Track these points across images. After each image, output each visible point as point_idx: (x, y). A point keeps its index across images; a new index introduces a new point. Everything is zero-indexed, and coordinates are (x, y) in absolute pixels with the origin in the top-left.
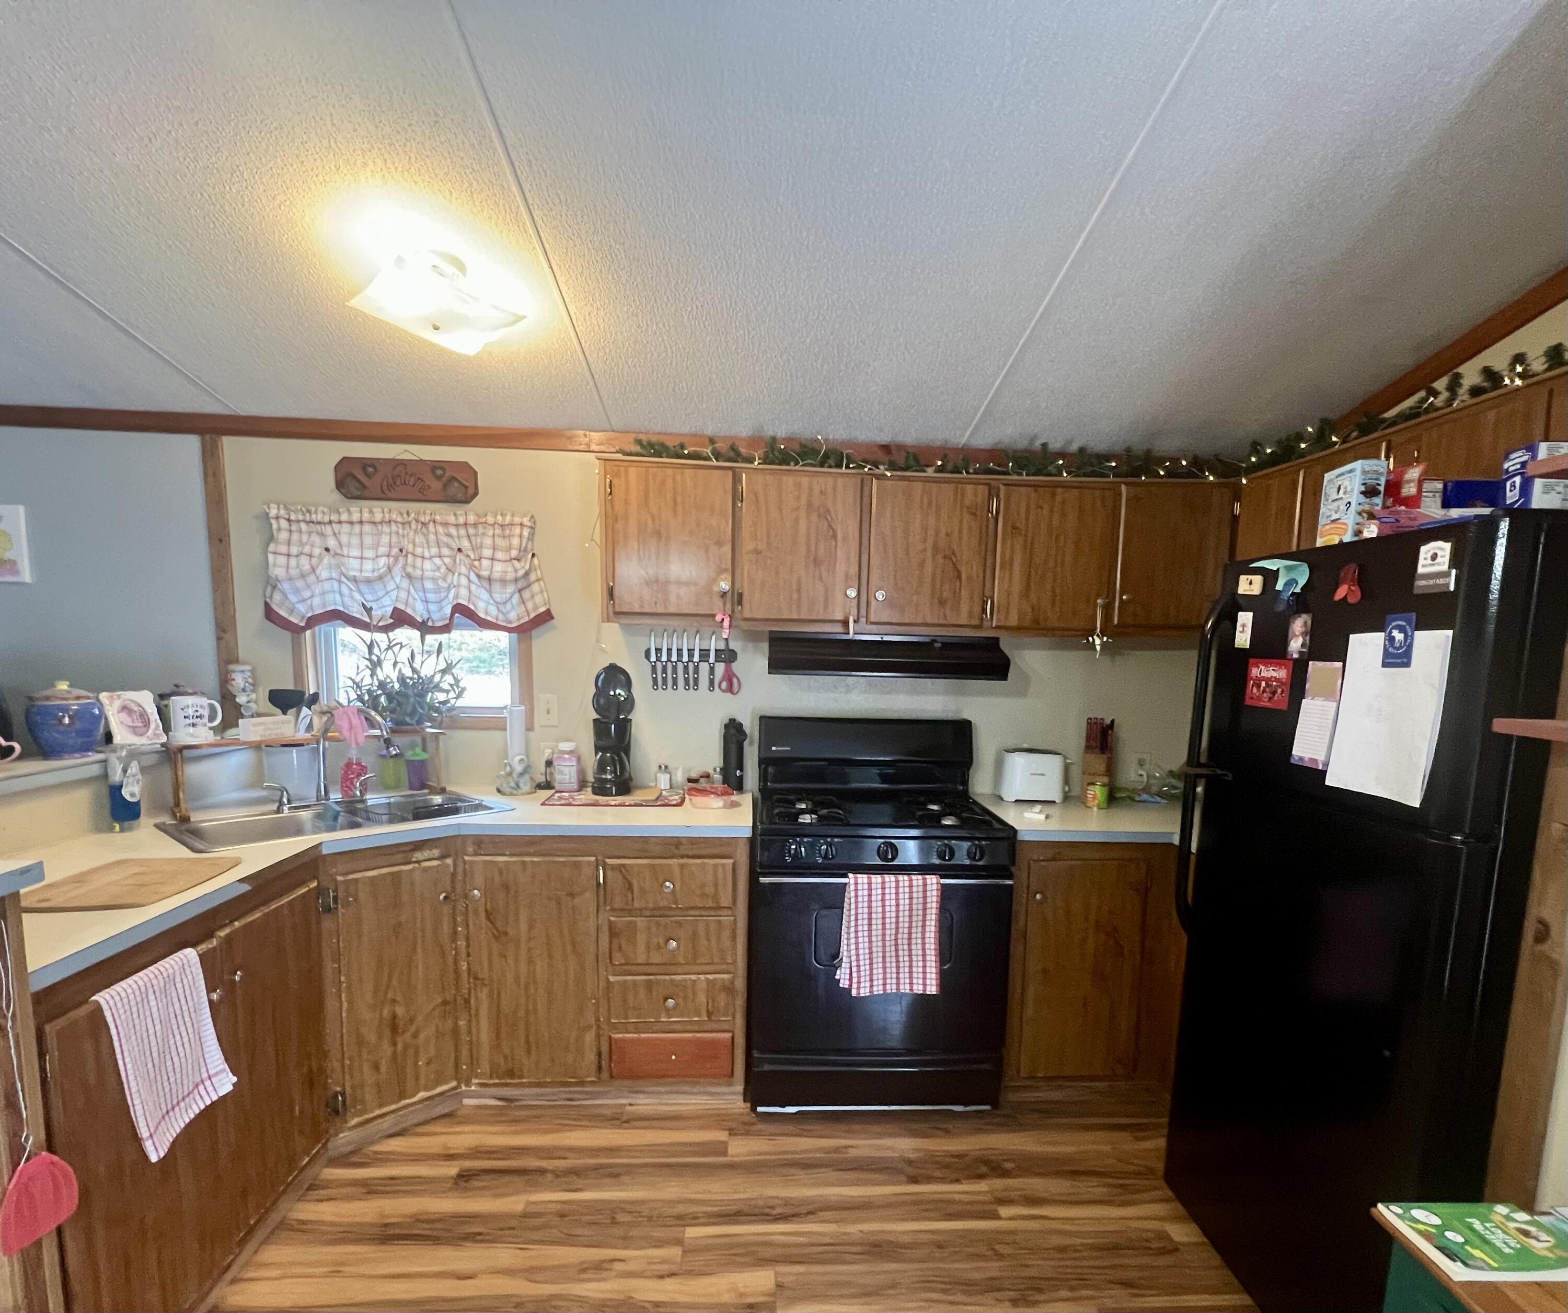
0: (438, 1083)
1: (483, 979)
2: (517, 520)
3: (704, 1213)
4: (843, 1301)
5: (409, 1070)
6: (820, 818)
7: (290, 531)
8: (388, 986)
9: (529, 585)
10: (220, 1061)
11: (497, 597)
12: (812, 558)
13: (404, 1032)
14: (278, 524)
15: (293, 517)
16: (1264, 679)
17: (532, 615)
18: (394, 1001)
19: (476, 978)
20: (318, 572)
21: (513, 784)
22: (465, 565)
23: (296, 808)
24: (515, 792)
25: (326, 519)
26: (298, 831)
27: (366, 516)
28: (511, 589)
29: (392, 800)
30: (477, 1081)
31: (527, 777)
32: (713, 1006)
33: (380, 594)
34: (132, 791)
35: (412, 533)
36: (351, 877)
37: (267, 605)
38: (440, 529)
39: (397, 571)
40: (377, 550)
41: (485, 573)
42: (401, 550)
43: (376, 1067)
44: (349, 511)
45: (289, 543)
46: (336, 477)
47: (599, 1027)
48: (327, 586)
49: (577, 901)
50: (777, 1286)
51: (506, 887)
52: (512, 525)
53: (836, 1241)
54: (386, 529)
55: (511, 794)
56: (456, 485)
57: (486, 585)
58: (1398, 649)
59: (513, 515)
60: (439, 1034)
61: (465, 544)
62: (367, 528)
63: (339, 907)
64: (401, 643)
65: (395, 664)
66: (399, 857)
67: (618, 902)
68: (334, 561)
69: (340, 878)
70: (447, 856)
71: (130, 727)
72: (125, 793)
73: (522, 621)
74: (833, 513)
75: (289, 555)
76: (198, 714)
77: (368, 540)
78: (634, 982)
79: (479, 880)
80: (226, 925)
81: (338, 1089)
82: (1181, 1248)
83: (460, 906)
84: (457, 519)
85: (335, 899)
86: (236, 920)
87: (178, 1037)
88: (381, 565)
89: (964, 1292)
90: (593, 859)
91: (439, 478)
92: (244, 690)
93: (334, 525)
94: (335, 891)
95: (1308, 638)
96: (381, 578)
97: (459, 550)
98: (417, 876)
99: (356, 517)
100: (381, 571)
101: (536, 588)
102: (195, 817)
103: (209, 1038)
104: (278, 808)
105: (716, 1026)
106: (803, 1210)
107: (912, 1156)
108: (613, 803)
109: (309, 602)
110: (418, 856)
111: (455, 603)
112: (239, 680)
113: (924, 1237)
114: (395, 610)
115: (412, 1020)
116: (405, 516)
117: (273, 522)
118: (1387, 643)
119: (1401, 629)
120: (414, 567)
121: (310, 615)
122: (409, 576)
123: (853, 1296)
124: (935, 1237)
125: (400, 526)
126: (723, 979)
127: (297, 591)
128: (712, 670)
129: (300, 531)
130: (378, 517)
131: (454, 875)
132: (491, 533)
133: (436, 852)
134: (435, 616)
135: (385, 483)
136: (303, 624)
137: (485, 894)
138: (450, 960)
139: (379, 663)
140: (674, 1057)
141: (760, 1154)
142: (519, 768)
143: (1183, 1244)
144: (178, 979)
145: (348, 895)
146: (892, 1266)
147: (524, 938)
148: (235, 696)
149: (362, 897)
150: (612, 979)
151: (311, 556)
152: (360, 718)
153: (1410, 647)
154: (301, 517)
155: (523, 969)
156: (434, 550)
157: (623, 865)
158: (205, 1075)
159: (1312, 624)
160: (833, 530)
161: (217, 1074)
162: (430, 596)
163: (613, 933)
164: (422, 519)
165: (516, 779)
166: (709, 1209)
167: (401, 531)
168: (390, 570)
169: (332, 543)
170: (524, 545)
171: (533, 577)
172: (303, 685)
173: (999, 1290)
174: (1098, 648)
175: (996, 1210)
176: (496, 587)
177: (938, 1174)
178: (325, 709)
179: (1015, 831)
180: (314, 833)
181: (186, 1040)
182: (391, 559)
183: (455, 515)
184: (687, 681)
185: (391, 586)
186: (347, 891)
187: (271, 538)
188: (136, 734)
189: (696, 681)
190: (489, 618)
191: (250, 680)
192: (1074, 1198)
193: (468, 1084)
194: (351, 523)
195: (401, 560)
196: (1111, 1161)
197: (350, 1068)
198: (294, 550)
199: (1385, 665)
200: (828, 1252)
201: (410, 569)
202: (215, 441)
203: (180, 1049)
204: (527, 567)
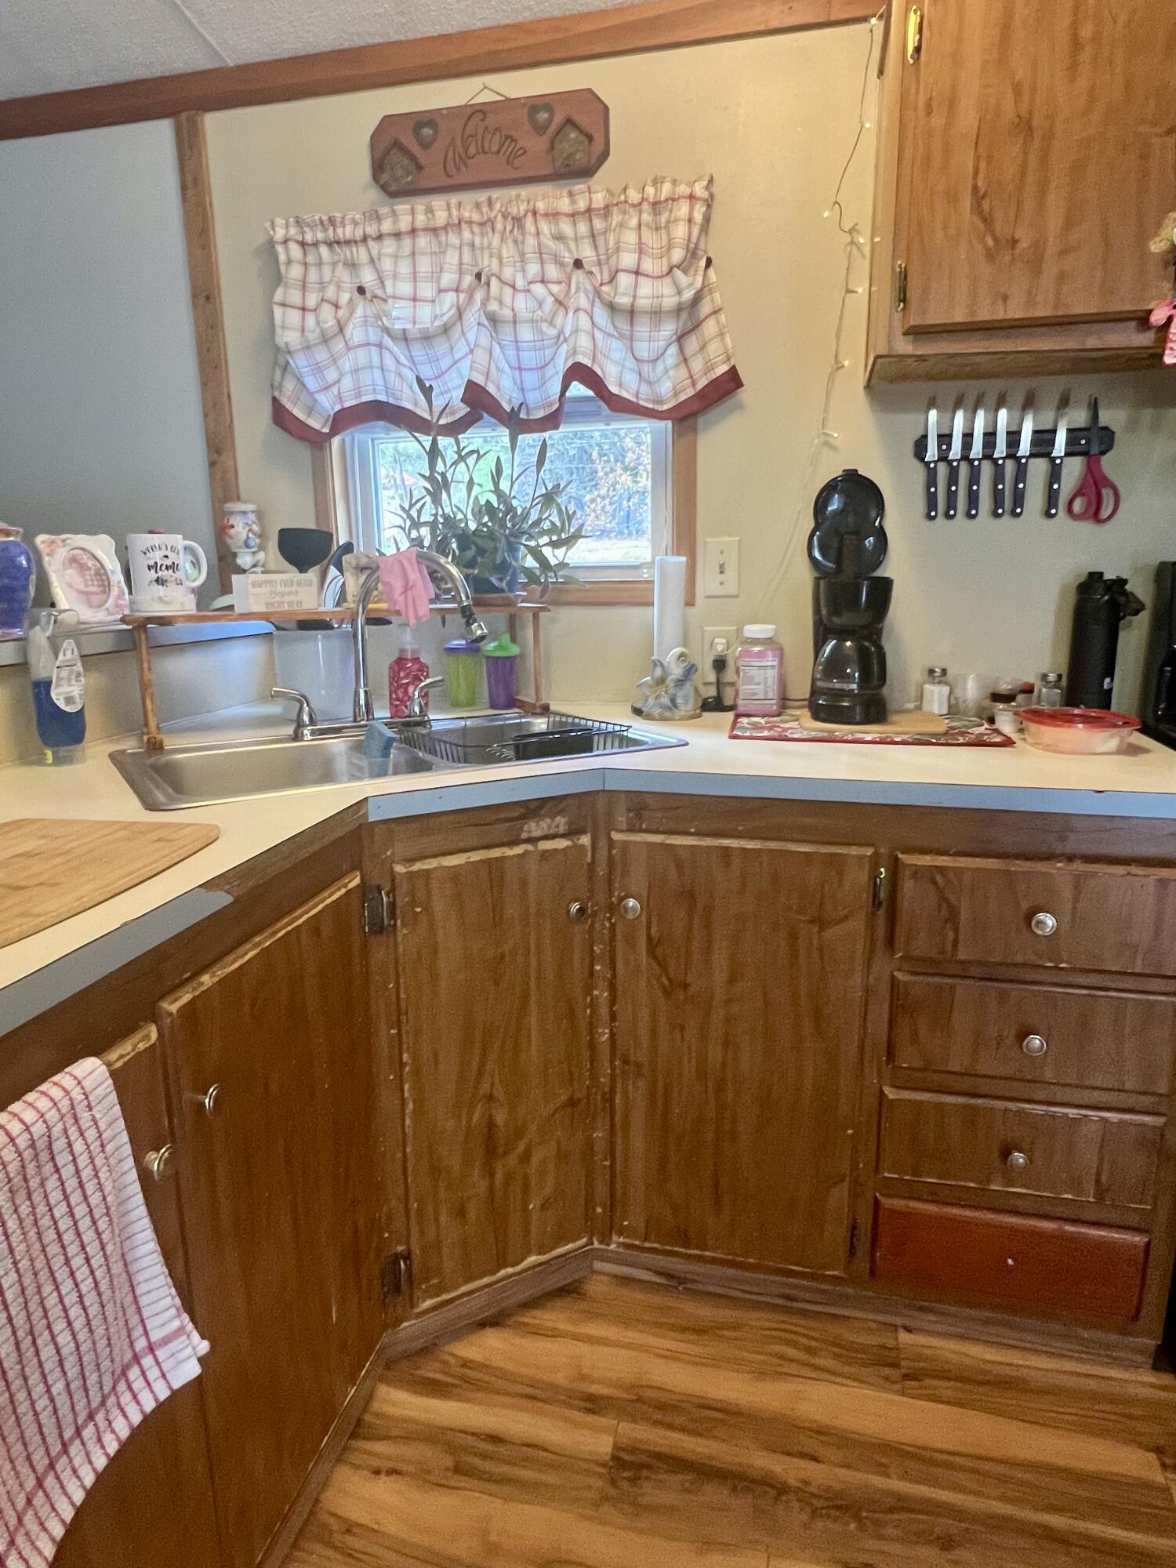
0: (559, 1241)
1: (639, 1066)
2: (683, 189)
5: (515, 1220)
7: (305, 264)
8: (480, 1073)
9: (697, 326)
10: (173, 1311)
11: (643, 349)
13: (506, 1154)
14: (287, 251)
15: (309, 238)
17: (702, 383)
18: (490, 1098)
19: (626, 1062)
20: (348, 331)
21: (665, 700)
22: (586, 292)
23: (323, 732)
24: (668, 714)
25: (359, 234)
26: (327, 775)
27: (421, 219)
28: (668, 329)
29: (469, 723)
30: (621, 1240)
31: (688, 687)
32: (1111, 1178)
33: (445, 364)
34: (68, 693)
35: (496, 241)
36: (418, 866)
37: (275, 400)
38: (544, 227)
39: (472, 316)
40: (438, 280)
41: (624, 301)
42: (478, 276)
43: (461, 1213)
44: (394, 214)
45: (304, 286)
46: (373, 156)
47: (856, 1182)
48: (362, 356)
49: (831, 933)
51: (689, 896)
52: (674, 200)
54: (453, 239)
55: (663, 719)
56: (573, 135)
57: (624, 326)
59: (674, 182)
60: (562, 1157)
61: (587, 253)
62: (423, 241)
63: (399, 922)
64: (478, 452)
65: (471, 484)
66: (499, 831)
67: (922, 946)
68: (370, 311)
69: (399, 869)
70: (582, 831)
71: (82, 592)
72: (58, 696)
73: (683, 397)
75: (303, 309)
76: (169, 562)
77: (424, 265)
78: (939, 1106)
79: (638, 879)
80: (184, 983)
81: (400, 1248)
83: (602, 926)
84: (573, 202)
85: (392, 906)
86: (205, 968)
87: (67, 1287)
88: (446, 308)
90: (869, 851)
91: (540, 129)
92: (247, 545)
93: (371, 243)
94: (392, 891)
96: (446, 330)
97: (578, 264)
98: (533, 867)
99: (404, 225)
100: (445, 318)
101: (710, 327)
102: (170, 743)
103: (144, 1263)
104: (296, 731)
105: (1113, 1216)
108: (868, 738)
109: (335, 390)
110: (534, 828)
111: (570, 363)
112: (240, 529)
114: (471, 386)
115: (520, 1133)
116: (485, 209)
117: (280, 249)
120: (501, 303)
121: (338, 408)
122: (493, 319)
125: (476, 229)
126: (1143, 1125)
127: (318, 370)
128: (1055, 473)
129: (320, 264)
130: (441, 218)
131: (592, 866)
132: (634, 222)
133: (561, 823)
134: (533, 398)
135: (450, 154)
136: (326, 430)
137: (646, 905)
138: (583, 1023)
139: (446, 484)
140: (1010, 1261)
142: (677, 671)
144: (59, 1145)
145: (413, 904)
147: (718, 997)
148: (235, 555)
149: (439, 905)
150: (891, 1093)
151: (337, 306)
152: (420, 571)
154: (320, 236)
155: (715, 1054)
156: (533, 269)
157: (941, 870)
158: (141, 1344)
161: (166, 1341)
162: (529, 358)
163: (900, 1002)
164: (514, 211)
165: (671, 691)
167: (477, 240)
168: (460, 314)
169: (368, 278)
170: (694, 240)
171: (706, 308)
172: (328, 523)
176: (642, 328)
178: (364, 561)
180: (353, 778)
181: (86, 1286)
182: (462, 296)
183: (571, 194)
184: (998, 498)
185: (461, 349)
186: (412, 893)
187: (278, 279)
188: (90, 605)
189: (1019, 499)
190: (625, 395)
191: (255, 528)
193: (605, 1239)
194: (397, 235)
195: (479, 296)
197: (421, 1212)
198: (312, 300)
201: (493, 306)
202: (195, 123)
203: (75, 1312)
204: (698, 284)
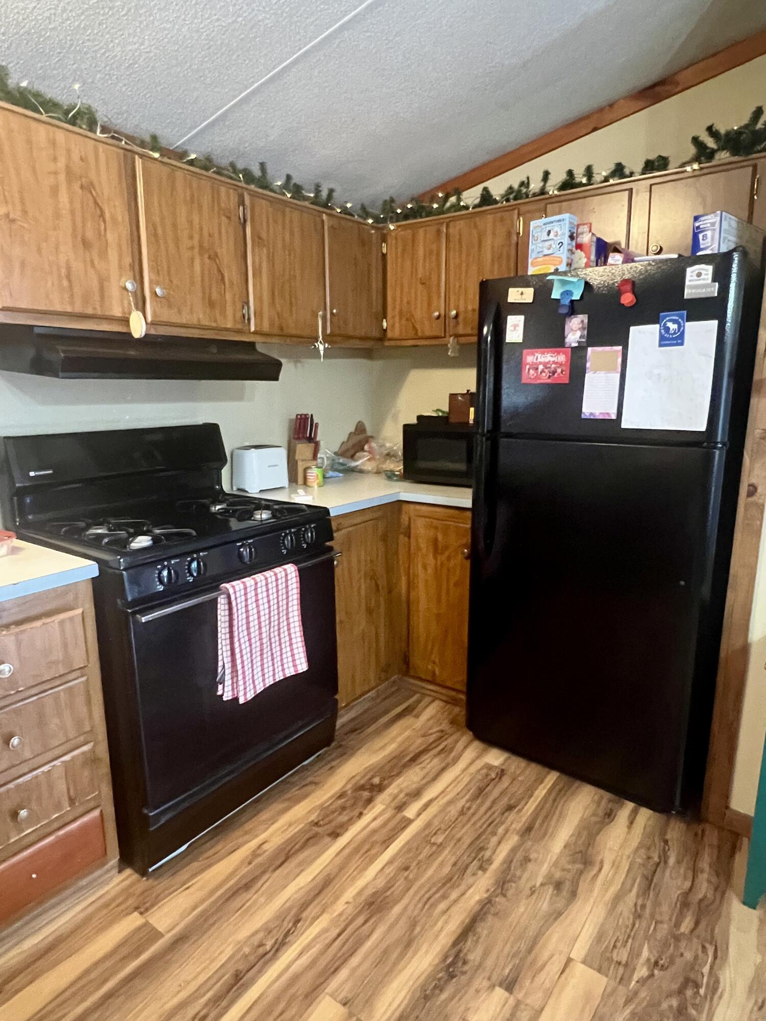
3: (206, 1005)
4: (400, 967)
6: (156, 540)
12: (79, 239)
16: (540, 363)
32: (76, 789)
50: (344, 1005)
53: (342, 926)
58: (672, 334)
74: (97, 188)
82: (503, 767)
89: (453, 887)
95: (586, 332)
105: (80, 811)
106: (287, 925)
107: (313, 817)
113: (390, 870)
118: (663, 331)
119: (674, 322)
123: (402, 955)
124: (396, 865)
140: (34, 876)
141: (194, 908)
143: (503, 764)
146: (397, 909)
153: (683, 333)
159: (588, 322)
160: (101, 209)
166: (209, 995)
173: (467, 867)
174: (322, 353)
175: (404, 817)
177: (344, 818)
179: (326, 511)
192: (431, 775)
196: (419, 741)
199: (661, 345)
200: (347, 940)
